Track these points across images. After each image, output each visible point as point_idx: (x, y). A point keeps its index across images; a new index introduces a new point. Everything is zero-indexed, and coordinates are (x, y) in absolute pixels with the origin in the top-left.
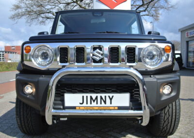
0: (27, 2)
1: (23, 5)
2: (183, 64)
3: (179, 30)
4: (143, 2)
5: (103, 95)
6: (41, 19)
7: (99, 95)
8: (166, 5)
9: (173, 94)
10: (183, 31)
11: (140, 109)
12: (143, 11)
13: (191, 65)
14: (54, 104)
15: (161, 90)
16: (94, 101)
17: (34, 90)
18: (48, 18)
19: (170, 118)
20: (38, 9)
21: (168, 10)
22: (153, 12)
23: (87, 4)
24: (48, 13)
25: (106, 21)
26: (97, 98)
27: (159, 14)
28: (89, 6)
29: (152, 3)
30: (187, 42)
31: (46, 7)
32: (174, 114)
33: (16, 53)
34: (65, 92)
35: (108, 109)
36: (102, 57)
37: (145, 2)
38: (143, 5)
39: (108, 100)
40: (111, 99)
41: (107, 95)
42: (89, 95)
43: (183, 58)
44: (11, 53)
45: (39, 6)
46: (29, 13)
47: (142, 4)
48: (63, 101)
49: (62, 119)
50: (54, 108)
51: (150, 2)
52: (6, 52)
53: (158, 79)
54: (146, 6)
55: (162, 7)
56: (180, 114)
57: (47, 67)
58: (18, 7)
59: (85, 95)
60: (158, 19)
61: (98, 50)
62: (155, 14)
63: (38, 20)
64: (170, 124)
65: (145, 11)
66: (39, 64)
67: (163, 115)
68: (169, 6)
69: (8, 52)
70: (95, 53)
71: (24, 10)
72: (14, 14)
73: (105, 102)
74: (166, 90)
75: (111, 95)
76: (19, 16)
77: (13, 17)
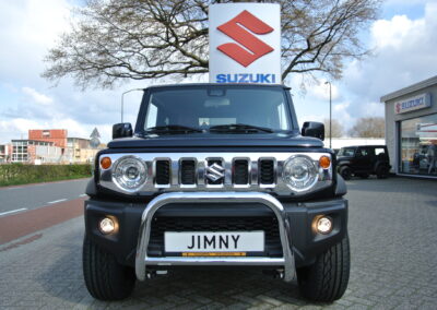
0: (78, 45)
1: (69, 50)
2: (390, 167)
3: (382, 99)
4: (309, 45)
5: (224, 234)
6: (104, 77)
7: (217, 234)
8: (355, 49)
9: (335, 232)
10: (389, 101)
11: (281, 256)
12: (308, 62)
13: (407, 169)
14: (149, 248)
15: (314, 226)
16: (210, 244)
17: (117, 226)
18: (119, 76)
19: (333, 271)
20: (100, 58)
21: (359, 59)
22: (328, 62)
23: (197, 47)
24: (120, 65)
25: (231, 102)
26: (214, 238)
27: (341, 66)
28: (201, 52)
29: (327, 45)
30: (399, 123)
31: (116, 56)
32: (339, 264)
33: (51, 144)
34: (165, 231)
35: (232, 255)
36: (222, 175)
37: (313, 45)
38: (309, 50)
39: (231, 242)
40: (236, 241)
41: (230, 234)
42: (202, 234)
43: (390, 156)
44: (41, 144)
45: (101, 54)
46: (81, 65)
47: (306, 47)
48: (162, 243)
49: (159, 272)
50: (149, 255)
51: (323, 44)
52: (31, 143)
53: (309, 208)
54: (315, 52)
55: (347, 54)
56: (349, 264)
57: (137, 190)
58: (59, 54)
59: (196, 234)
60: (340, 77)
61: (215, 165)
62: (333, 67)
63: (100, 80)
64: (333, 280)
65: (313, 61)
66: (123, 185)
67: (322, 265)
68: (363, 52)
69: (36, 143)
70: (211, 169)
71: (70, 60)
72: (50, 67)
73: (227, 245)
74: (324, 226)
75: (236, 234)
76: (61, 71)
77: (49, 74)
